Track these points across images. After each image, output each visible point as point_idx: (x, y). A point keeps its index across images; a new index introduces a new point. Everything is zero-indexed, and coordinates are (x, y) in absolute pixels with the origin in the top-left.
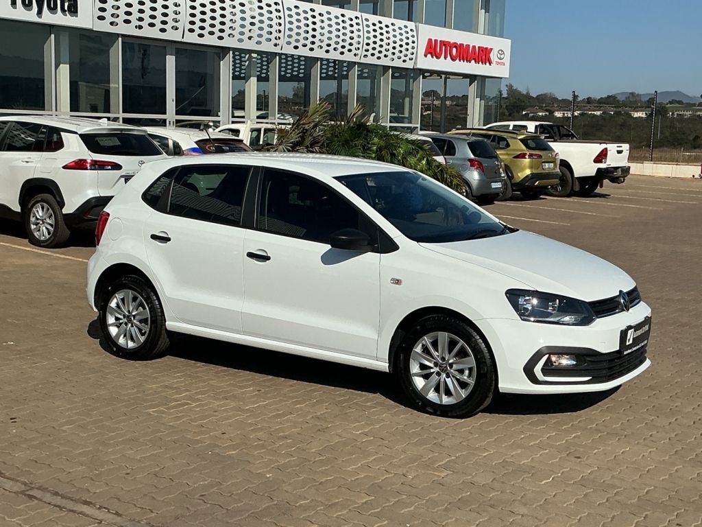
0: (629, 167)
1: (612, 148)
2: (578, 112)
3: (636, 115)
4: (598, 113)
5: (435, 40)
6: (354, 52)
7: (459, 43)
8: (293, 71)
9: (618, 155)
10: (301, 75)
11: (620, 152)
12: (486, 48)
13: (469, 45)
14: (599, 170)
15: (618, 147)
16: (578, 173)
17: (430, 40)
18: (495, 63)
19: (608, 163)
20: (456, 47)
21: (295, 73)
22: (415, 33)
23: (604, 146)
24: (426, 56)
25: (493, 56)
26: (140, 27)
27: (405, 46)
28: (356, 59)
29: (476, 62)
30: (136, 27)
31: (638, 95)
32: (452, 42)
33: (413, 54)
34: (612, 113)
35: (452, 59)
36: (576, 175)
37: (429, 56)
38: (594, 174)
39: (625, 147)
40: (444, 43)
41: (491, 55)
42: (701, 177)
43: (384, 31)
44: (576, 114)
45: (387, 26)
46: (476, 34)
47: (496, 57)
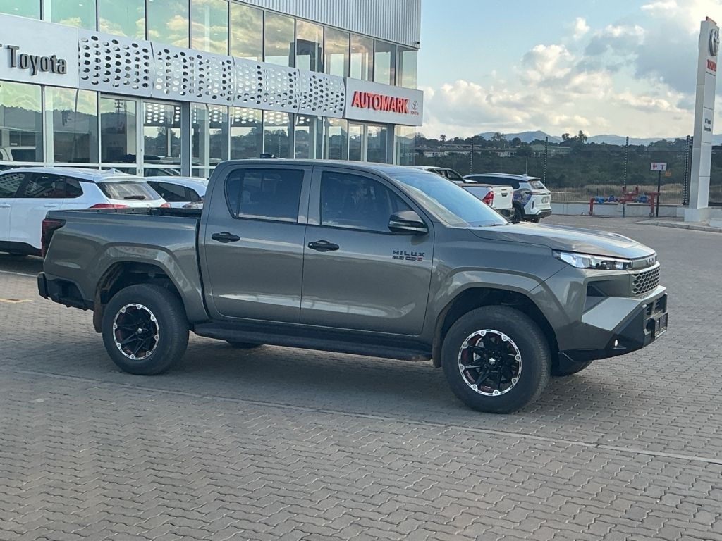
1: (495, 191)
2: (448, 152)
3: (502, 155)
4: (466, 153)
5: (360, 93)
6: (293, 104)
7: (380, 95)
11: (504, 195)
12: (403, 100)
13: (388, 97)
15: (503, 190)
17: (356, 93)
18: (410, 112)
20: (378, 99)
22: (343, 87)
23: (486, 190)
24: (352, 105)
25: (408, 106)
26: (117, 85)
27: (335, 99)
28: (295, 111)
29: (394, 111)
31: (503, 135)
32: (374, 94)
33: (342, 105)
34: (480, 153)
35: (374, 108)
37: (356, 106)
39: (509, 190)
40: (366, 95)
42: (591, 214)
43: (318, 85)
44: (445, 154)
45: (320, 80)
46: (394, 87)
47: (411, 107)
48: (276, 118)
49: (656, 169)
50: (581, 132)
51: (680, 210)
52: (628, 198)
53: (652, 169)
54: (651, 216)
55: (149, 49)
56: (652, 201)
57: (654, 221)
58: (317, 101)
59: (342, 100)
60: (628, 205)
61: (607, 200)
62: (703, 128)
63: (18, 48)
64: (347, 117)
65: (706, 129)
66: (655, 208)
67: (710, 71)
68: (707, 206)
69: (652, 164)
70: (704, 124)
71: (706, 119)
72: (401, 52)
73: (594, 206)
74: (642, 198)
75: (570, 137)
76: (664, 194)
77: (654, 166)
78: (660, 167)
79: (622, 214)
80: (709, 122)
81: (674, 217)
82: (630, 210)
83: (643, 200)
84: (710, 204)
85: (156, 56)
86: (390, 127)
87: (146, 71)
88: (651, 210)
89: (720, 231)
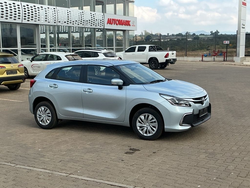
0: (176, 59)
1: (170, 53)
3: (189, 40)
4: (176, 39)
5: (110, 19)
6: (83, 24)
7: (119, 19)
8: (64, 30)
9: (172, 55)
10: (67, 31)
12: (128, 21)
13: (122, 20)
14: (167, 60)
15: (172, 52)
16: (160, 61)
17: (109, 19)
18: (131, 25)
19: (169, 58)
20: (118, 21)
21: (65, 31)
22: (103, 17)
23: (168, 52)
24: (107, 24)
27: (100, 21)
28: (84, 26)
29: (125, 25)
30: (5, 19)
32: (116, 19)
33: (103, 24)
34: (181, 39)
35: (116, 24)
36: (159, 62)
37: (109, 24)
38: (165, 62)
39: (175, 52)
40: (113, 20)
41: (130, 23)
42: (202, 61)
43: (92, 16)
44: (168, 40)
45: (94, 15)
46: (125, 16)
47: (132, 23)
48: (76, 30)
49: (226, 43)
50: (217, 30)
52: (215, 54)
53: (224, 43)
54: (224, 61)
56: (224, 55)
57: (225, 63)
58: (93, 23)
59: (103, 22)
60: (216, 57)
61: (208, 55)
62: (241, 27)
64: (105, 28)
65: (243, 28)
66: (225, 58)
67: (243, 6)
68: (244, 56)
69: (224, 41)
70: (242, 26)
71: (242, 24)
73: (203, 58)
74: (220, 54)
75: (213, 32)
77: (225, 42)
78: (227, 42)
79: (213, 60)
80: (244, 25)
82: (216, 59)
84: (245, 55)
85: (23, 7)
86: (124, 31)
87: (19, 13)
88: (224, 58)
89: (247, 66)
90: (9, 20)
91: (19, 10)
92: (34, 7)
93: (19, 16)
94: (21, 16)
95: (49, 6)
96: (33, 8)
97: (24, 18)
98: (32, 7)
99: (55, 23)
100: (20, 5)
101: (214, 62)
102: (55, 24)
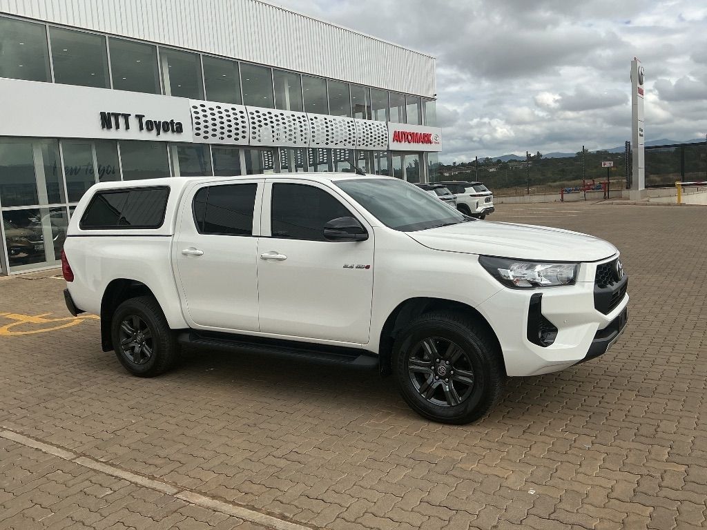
5: (398, 131)
6: (352, 143)
7: (411, 132)
12: (428, 134)
13: (418, 133)
17: (395, 132)
18: (433, 143)
20: (410, 135)
22: (386, 128)
24: (394, 141)
25: (432, 138)
26: (222, 138)
27: (381, 137)
28: (354, 148)
29: (422, 143)
30: (220, 138)
32: (408, 132)
33: (386, 141)
35: (409, 142)
37: (396, 141)
40: (403, 133)
42: (562, 200)
43: (368, 129)
45: (370, 125)
46: (420, 126)
49: (606, 166)
50: (538, 153)
51: (625, 193)
52: (586, 188)
53: (603, 166)
54: (605, 198)
55: (244, 111)
56: (605, 189)
57: (607, 202)
58: (369, 140)
60: (588, 192)
61: (573, 190)
62: (639, 135)
63: (144, 116)
64: (390, 149)
66: (607, 193)
68: (644, 188)
69: (603, 163)
70: (639, 132)
71: (640, 128)
72: (424, 103)
73: (564, 195)
74: (597, 186)
75: (531, 156)
76: (613, 183)
78: (608, 164)
79: (584, 198)
80: (642, 131)
81: (620, 197)
82: (589, 195)
83: (598, 188)
84: (646, 187)
85: (250, 116)
86: (420, 153)
87: (243, 127)
88: (605, 195)
89: (658, 205)
90: (227, 141)
91: (243, 122)
92: (268, 115)
93: (243, 132)
94: (248, 132)
95: (293, 113)
96: (267, 117)
97: (252, 135)
98: (265, 115)
99: (305, 143)
100: (245, 111)
101: (562, 204)
102: (306, 146)
